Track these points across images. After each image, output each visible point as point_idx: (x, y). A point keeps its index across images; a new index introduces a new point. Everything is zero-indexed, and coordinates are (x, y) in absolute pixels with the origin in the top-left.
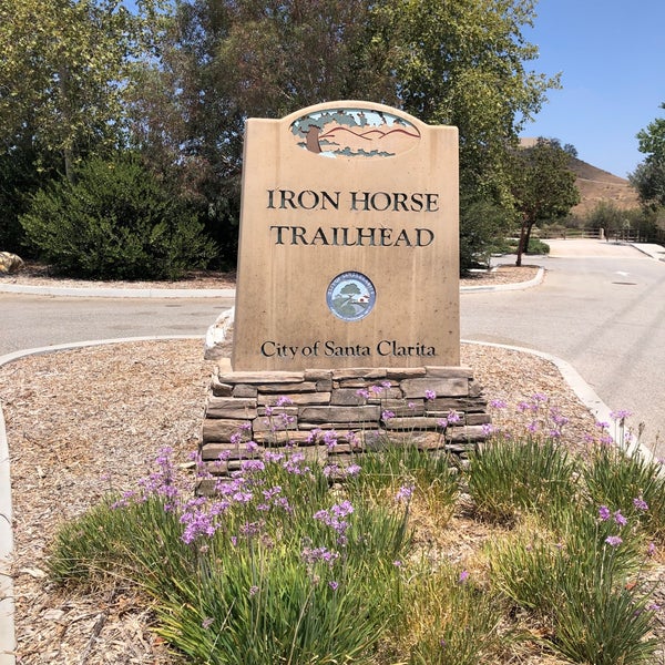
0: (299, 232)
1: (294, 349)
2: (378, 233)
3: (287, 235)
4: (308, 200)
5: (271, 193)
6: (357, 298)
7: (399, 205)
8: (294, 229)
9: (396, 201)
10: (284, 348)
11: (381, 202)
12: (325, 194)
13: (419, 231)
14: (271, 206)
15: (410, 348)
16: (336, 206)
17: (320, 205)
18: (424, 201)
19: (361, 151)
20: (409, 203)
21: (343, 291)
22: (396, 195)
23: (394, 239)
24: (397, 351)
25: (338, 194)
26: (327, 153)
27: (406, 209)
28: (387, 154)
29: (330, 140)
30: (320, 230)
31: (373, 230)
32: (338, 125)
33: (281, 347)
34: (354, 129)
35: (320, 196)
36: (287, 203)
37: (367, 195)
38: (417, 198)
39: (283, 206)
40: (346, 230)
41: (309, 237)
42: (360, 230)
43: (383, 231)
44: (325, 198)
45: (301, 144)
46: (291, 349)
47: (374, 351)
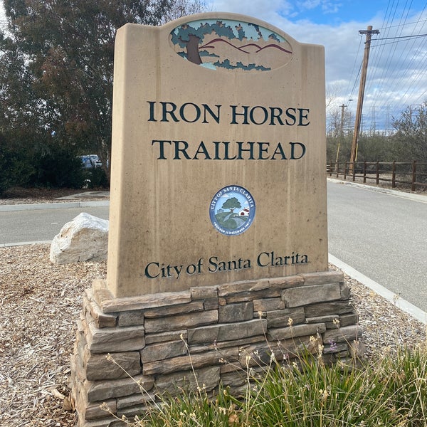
0: (182, 146)
1: (179, 268)
2: (256, 147)
3: (169, 150)
4: (190, 113)
5: (152, 104)
6: (238, 211)
7: (276, 120)
8: (177, 143)
9: (273, 116)
10: (168, 267)
11: (259, 115)
12: (206, 106)
13: (292, 144)
14: (152, 119)
15: (286, 258)
16: (217, 119)
17: (202, 118)
18: (297, 115)
19: (240, 65)
20: (284, 117)
21: (225, 206)
22: (272, 109)
23: (270, 153)
24: (275, 262)
25: (219, 107)
26: (208, 65)
27: (282, 124)
28: (263, 69)
29: (210, 51)
30: (202, 144)
31: (252, 144)
32: (217, 37)
33: (165, 267)
34: (233, 41)
35: (202, 109)
36: (169, 116)
37: (246, 108)
38: (291, 112)
39: (165, 119)
40: (226, 144)
41: (191, 152)
42: (240, 144)
43: (261, 144)
44: (206, 112)
45: (181, 54)
46: (176, 268)
47: (254, 263)
